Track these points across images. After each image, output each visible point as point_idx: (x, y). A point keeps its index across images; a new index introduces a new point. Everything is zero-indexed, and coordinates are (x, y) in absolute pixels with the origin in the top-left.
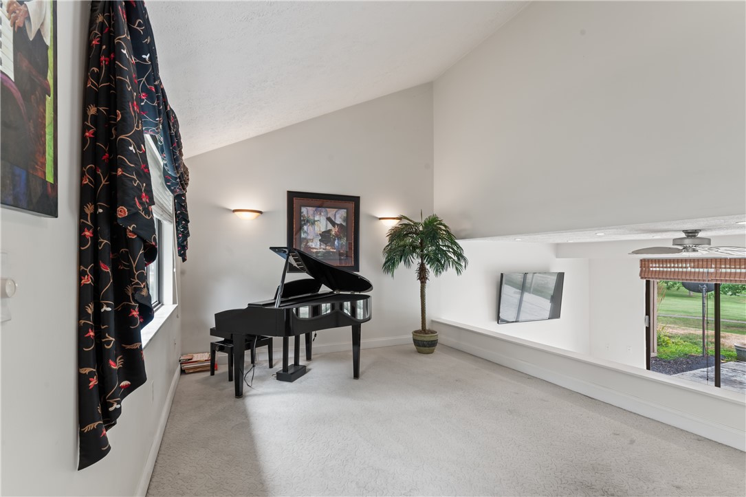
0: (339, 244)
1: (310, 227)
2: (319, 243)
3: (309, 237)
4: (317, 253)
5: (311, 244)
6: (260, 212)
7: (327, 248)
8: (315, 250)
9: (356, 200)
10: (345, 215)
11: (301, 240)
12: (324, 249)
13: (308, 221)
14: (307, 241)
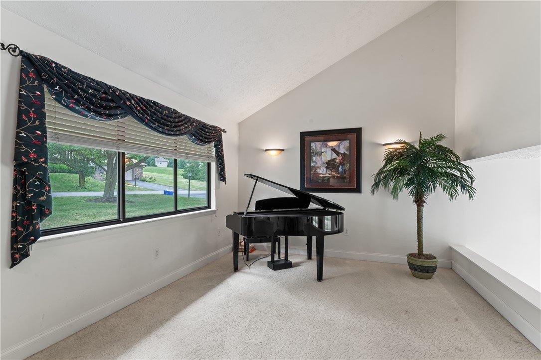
0: (342, 169)
1: (318, 157)
2: (325, 170)
3: (317, 165)
4: (324, 177)
5: (319, 171)
6: (283, 150)
7: (332, 173)
8: (322, 175)
9: (358, 132)
10: (348, 145)
11: (311, 168)
12: (329, 174)
13: (316, 153)
14: (316, 168)
